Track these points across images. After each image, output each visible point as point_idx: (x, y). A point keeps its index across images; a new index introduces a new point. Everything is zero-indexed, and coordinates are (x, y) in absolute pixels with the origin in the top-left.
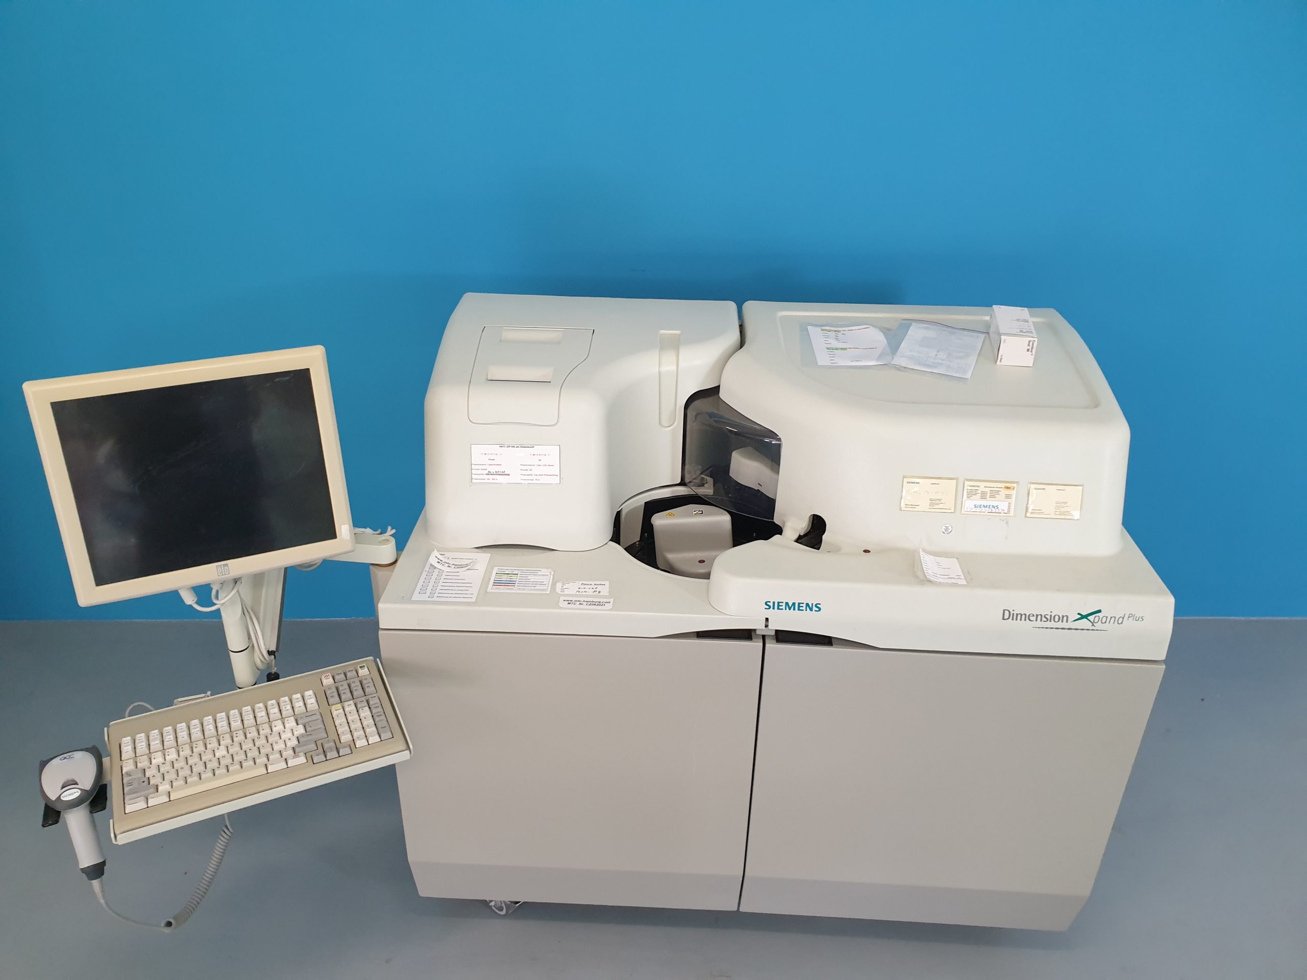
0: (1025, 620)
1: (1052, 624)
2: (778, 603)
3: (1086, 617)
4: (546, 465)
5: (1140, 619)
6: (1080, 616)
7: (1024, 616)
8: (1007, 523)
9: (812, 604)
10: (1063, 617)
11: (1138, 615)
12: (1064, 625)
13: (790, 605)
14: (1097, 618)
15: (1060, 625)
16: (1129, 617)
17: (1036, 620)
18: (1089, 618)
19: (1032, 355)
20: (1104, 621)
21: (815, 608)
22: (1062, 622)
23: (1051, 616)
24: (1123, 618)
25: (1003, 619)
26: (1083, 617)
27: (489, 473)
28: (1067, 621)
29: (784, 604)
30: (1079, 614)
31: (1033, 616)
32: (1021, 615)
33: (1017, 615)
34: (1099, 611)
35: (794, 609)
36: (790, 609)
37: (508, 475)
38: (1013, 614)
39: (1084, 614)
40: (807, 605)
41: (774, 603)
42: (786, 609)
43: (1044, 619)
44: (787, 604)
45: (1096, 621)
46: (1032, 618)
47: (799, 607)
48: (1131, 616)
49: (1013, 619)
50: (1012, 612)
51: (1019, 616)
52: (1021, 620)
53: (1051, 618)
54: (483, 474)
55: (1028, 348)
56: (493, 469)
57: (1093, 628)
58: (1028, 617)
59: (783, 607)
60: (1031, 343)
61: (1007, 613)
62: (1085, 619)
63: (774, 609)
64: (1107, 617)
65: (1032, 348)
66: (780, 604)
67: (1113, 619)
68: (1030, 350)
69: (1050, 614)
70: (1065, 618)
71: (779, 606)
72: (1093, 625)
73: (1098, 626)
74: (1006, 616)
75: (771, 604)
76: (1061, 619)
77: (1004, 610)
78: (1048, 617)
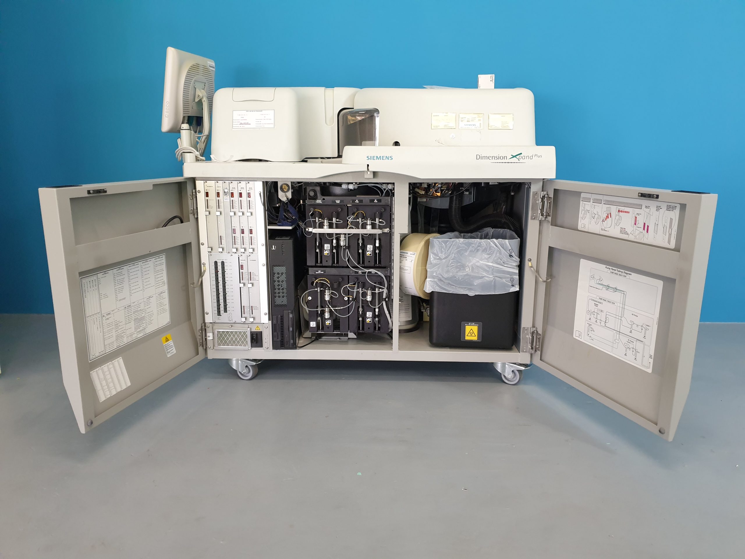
0: (487, 159)
1: (500, 161)
2: (373, 157)
3: (515, 156)
4: (267, 119)
5: (540, 157)
6: (512, 156)
7: (486, 157)
8: (480, 132)
9: (389, 156)
10: (504, 157)
11: (539, 155)
12: (505, 161)
13: (379, 157)
14: (520, 157)
15: (503, 161)
16: (535, 156)
17: (492, 159)
18: (516, 157)
19: (493, 83)
20: (523, 158)
21: (390, 158)
22: (504, 159)
23: (499, 156)
24: (532, 156)
25: (477, 159)
26: (514, 157)
27: (241, 124)
28: (507, 159)
29: (375, 157)
30: (512, 155)
31: (491, 157)
32: (485, 157)
33: (483, 157)
34: (521, 154)
35: (380, 159)
36: (378, 159)
37: (250, 124)
38: (481, 157)
39: (514, 155)
40: (386, 157)
41: (371, 156)
42: (376, 159)
43: (495, 158)
44: (377, 157)
45: (520, 158)
46: (490, 158)
47: (383, 158)
48: (536, 155)
49: (481, 159)
50: (480, 156)
51: (484, 157)
52: (485, 159)
53: (499, 158)
54: (238, 124)
55: (491, 79)
56: (243, 122)
57: (519, 162)
58: (488, 158)
59: (375, 159)
60: (492, 77)
61: (478, 156)
62: (515, 158)
63: (371, 159)
64: (525, 156)
65: (493, 79)
66: (374, 157)
67: (528, 157)
68: (492, 81)
69: (498, 156)
70: (505, 158)
71: (373, 158)
72: (519, 160)
73: (521, 160)
74: (478, 158)
75: (370, 157)
76: (504, 158)
77: (477, 155)
78: (498, 157)
